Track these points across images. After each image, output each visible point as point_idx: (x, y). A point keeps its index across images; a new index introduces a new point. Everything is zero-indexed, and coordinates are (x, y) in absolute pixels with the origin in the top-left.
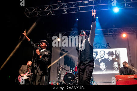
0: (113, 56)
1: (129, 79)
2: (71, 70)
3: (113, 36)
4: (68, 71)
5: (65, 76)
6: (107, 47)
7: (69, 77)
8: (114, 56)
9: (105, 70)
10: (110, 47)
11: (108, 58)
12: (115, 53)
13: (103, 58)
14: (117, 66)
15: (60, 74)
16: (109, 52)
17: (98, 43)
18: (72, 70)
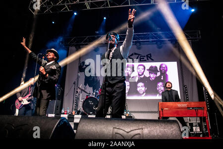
0: (156, 74)
1: (179, 108)
2: (94, 93)
3: (156, 44)
4: (90, 94)
5: (84, 102)
6: (148, 60)
7: (91, 103)
8: (159, 74)
9: (145, 94)
10: (153, 61)
11: (150, 77)
12: (160, 69)
13: (142, 76)
14: (162, 88)
15: (78, 98)
16: (151, 67)
17: (136, 54)
18: (96, 93)
